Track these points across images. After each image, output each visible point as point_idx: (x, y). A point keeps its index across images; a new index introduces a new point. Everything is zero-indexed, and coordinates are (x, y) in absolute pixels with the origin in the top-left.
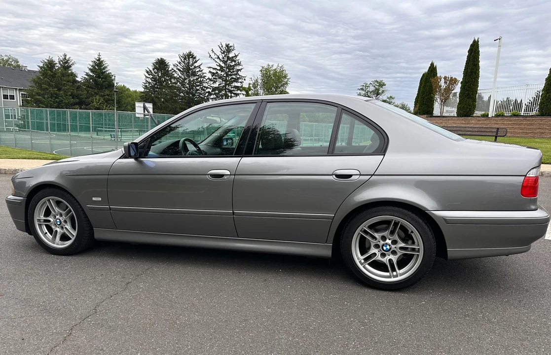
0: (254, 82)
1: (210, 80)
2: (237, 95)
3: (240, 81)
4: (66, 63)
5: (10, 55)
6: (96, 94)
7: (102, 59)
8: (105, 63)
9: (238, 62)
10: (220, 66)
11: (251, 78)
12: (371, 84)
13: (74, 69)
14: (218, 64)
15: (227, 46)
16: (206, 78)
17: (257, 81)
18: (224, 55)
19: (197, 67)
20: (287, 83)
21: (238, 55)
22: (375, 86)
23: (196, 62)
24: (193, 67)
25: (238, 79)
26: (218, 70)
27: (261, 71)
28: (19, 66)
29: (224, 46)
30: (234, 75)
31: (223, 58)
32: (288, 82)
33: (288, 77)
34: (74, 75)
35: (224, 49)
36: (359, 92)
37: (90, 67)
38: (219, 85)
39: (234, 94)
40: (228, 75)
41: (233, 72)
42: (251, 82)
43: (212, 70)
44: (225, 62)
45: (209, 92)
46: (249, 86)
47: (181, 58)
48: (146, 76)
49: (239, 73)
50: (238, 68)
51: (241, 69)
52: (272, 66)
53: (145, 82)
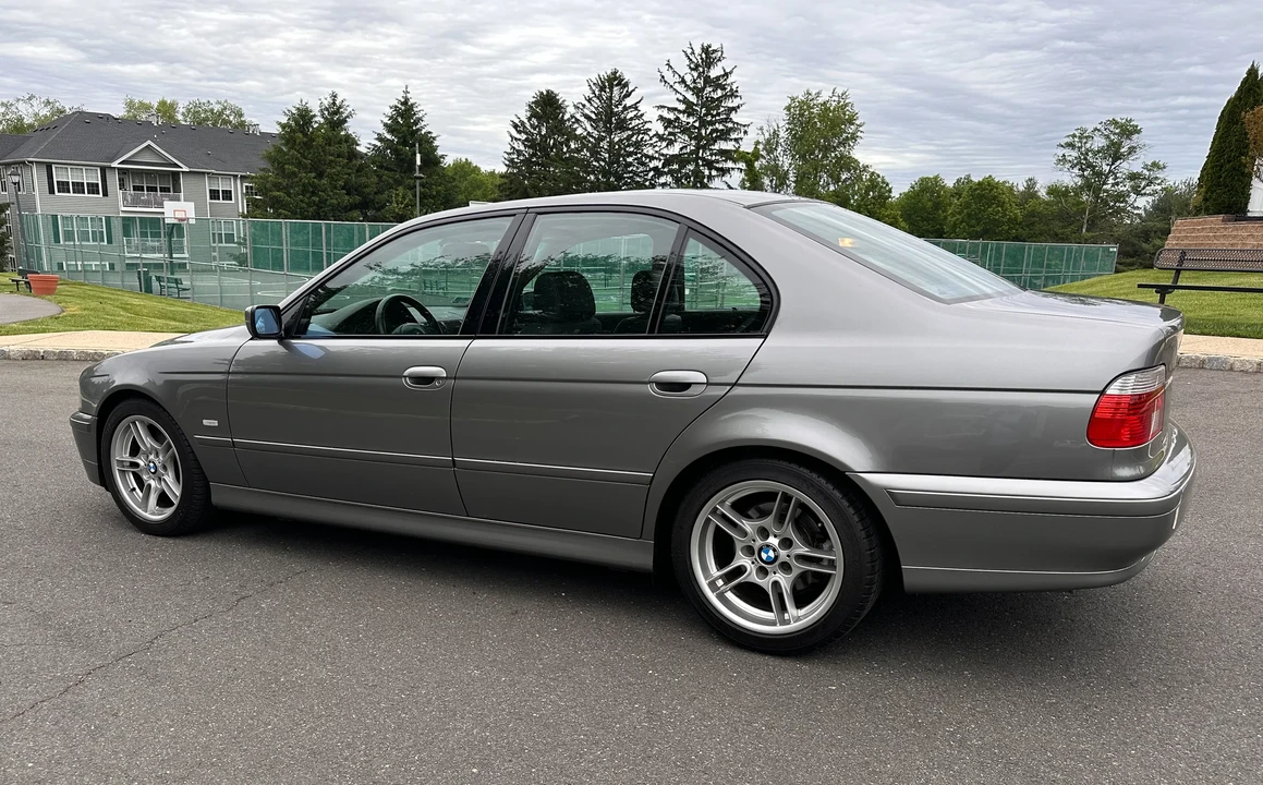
0: (767, 136)
1: (661, 138)
2: (724, 173)
3: (734, 136)
4: (336, 113)
5: (226, 101)
6: (399, 183)
7: (411, 101)
8: (419, 108)
9: (732, 89)
10: (685, 101)
11: (761, 129)
12: (1096, 129)
13: (352, 127)
14: (681, 98)
15: (706, 50)
16: (651, 134)
17: (776, 135)
18: (695, 74)
19: (630, 107)
20: (854, 137)
21: (731, 73)
22: (1107, 137)
23: (628, 95)
24: (620, 108)
25: (729, 130)
26: (680, 112)
27: (788, 108)
28: (242, 124)
29: (698, 51)
30: (720, 122)
31: (694, 81)
32: (859, 134)
33: (858, 122)
34: (350, 141)
35: (696, 59)
36: (1061, 152)
37: (386, 120)
38: (681, 149)
39: (717, 169)
40: (704, 124)
41: (718, 114)
42: (761, 139)
43: (666, 114)
44: (698, 92)
45: (656, 169)
46: (756, 148)
47: (594, 88)
48: (511, 136)
49: (731, 116)
50: (730, 105)
51: (738, 107)
52: (818, 94)
53: (509, 151)
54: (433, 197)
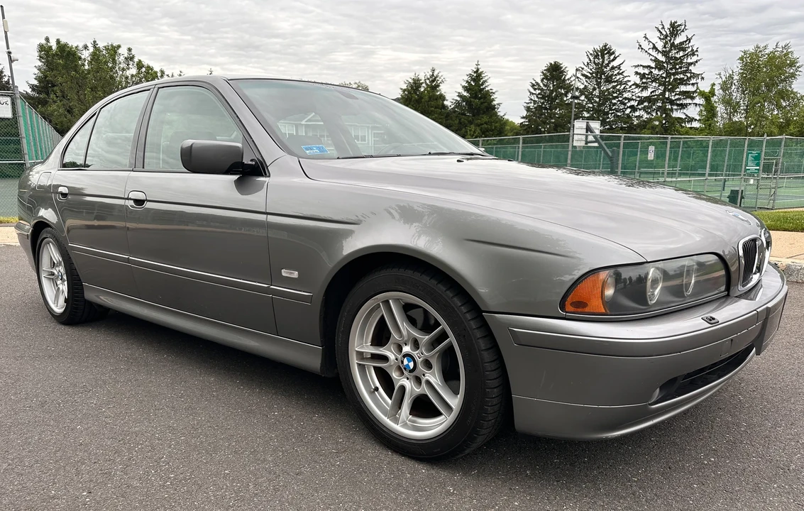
0: (724, 79)
1: (637, 86)
2: (683, 106)
3: (693, 81)
4: (433, 81)
6: (471, 123)
7: (480, 70)
8: (486, 74)
9: (692, 50)
10: (656, 60)
11: (720, 74)
13: (443, 89)
14: (653, 58)
16: (630, 84)
17: (731, 77)
18: (664, 42)
19: (616, 67)
20: (793, 76)
21: (692, 38)
23: (613, 60)
24: (608, 68)
25: (689, 79)
26: (652, 68)
27: (741, 59)
29: (667, 26)
30: (682, 73)
31: (663, 47)
32: (798, 73)
34: (442, 98)
35: (666, 31)
37: (464, 84)
38: (651, 93)
39: (678, 105)
40: (669, 75)
41: (681, 68)
42: (718, 81)
43: (641, 70)
44: (665, 53)
45: (632, 107)
46: (712, 88)
47: (590, 57)
48: (530, 92)
49: (690, 68)
50: (689, 61)
51: (697, 62)
52: (765, 47)
53: (528, 102)
54: (493, 130)
